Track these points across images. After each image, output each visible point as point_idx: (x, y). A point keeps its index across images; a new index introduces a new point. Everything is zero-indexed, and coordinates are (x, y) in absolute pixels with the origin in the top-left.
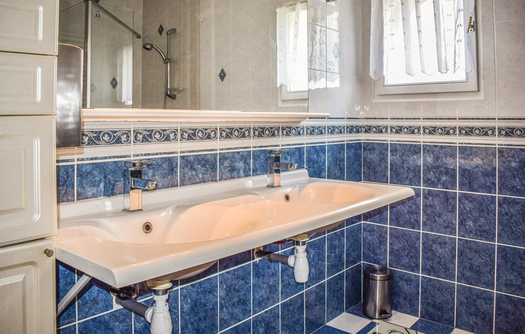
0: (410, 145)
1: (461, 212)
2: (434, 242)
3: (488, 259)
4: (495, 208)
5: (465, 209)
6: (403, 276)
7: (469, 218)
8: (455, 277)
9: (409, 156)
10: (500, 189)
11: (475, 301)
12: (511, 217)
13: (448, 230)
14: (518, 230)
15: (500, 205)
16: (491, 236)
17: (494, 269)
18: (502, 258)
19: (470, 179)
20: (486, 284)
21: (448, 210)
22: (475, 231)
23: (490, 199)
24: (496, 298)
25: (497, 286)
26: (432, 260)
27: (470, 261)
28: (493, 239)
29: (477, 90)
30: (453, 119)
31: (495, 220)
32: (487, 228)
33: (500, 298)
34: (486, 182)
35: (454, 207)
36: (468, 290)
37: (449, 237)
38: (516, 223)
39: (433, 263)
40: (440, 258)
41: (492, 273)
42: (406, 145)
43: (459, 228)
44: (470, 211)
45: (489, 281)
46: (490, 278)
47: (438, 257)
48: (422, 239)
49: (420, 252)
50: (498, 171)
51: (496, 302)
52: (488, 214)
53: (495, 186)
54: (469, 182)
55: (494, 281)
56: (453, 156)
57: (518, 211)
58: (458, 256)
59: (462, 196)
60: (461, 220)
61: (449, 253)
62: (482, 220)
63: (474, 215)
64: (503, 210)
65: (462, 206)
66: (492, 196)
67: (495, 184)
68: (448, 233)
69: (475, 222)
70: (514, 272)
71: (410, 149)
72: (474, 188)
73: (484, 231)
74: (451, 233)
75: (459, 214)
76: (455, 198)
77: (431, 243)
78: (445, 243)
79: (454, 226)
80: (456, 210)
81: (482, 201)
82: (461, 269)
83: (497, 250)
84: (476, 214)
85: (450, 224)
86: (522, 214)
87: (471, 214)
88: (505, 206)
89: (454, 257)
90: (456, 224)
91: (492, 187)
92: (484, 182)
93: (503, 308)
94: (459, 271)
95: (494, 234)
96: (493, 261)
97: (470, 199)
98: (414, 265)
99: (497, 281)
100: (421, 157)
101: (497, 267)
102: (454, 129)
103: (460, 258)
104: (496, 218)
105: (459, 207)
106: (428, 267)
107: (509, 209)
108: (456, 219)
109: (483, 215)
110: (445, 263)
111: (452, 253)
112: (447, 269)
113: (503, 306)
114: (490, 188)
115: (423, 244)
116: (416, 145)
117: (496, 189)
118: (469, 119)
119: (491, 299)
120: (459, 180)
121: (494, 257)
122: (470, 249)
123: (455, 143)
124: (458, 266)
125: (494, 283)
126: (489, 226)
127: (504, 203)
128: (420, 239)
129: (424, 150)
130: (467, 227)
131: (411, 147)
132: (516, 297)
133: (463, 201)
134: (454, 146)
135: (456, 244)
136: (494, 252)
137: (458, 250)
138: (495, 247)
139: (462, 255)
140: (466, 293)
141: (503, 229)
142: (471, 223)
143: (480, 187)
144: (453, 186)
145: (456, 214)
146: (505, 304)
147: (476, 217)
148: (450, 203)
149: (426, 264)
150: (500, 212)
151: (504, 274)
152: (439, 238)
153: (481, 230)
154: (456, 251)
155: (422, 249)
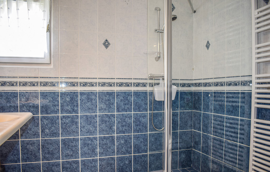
0: (11, 92)
1: (42, 126)
2: (28, 144)
3: (57, 146)
4: (59, 121)
5: (44, 124)
6: (10, 167)
7: (46, 128)
8: (40, 159)
9: (10, 99)
10: (61, 112)
11: (52, 168)
12: (67, 124)
13: (36, 136)
14: (70, 130)
15: (61, 119)
16: (58, 135)
17: (60, 150)
18: (63, 144)
19: (46, 108)
20: (56, 158)
21: (35, 126)
22: (50, 134)
23: (57, 117)
24: (62, 163)
25: (61, 158)
26: (27, 154)
27: (48, 149)
28: (59, 136)
29: (49, 63)
30: (37, 77)
31: (59, 127)
32: (56, 131)
33: (63, 163)
34: (54, 109)
35: (38, 124)
36: (47, 163)
37: (36, 140)
38: (69, 127)
39: (28, 155)
40: (32, 152)
41: (59, 152)
42: (9, 92)
43: (41, 134)
44: (47, 124)
45: (58, 156)
46: (58, 155)
47: (31, 151)
48: (21, 144)
49: (20, 151)
50: (60, 103)
51: (62, 165)
52: (56, 124)
53: (59, 111)
54: (46, 110)
55: (60, 156)
56: (37, 97)
57: (70, 121)
58: (42, 148)
59: (42, 117)
60: (42, 130)
61: (37, 148)
62: (53, 128)
63: (49, 126)
64: (63, 121)
65: (42, 123)
66: (57, 116)
67: (59, 110)
68: (35, 138)
69: (49, 130)
70: (69, 149)
71: (11, 94)
72: (49, 113)
73: (54, 133)
74: (37, 137)
75: (41, 127)
76: (38, 119)
77: (26, 145)
78: (34, 143)
79: (38, 134)
80: (39, 125)
81: (53, 119)
82: (43, 154)
83: (61, 141)
84: (50, 126)
85: (36, 133)
86: (72, 122)
87: (47, 126)
88: (64, 119)
89: (39, 149)
90: (40, 132)
91: (57, 111)
92: (53, 109)
93: (65, 167)
94: (42, 156)
95: (59, 134)
96: (59, 147)
97: (47, 119)
98: (17, 159)
99: (62, 155)
100: (18, 99)
101: (61, 149)
102: (37, 83)
103: (43, 149)
104: (59, 126)
105: (41, 123)
106: (25, 158)
107: (66, 121)
108: (39, 130)
109: (54, 125)
110: (34, 153)
111: (38, 147)
112: (36, 156)
113: (65, 166)
114: (57, 112)
115: (21, 146)
116: (15, 92)
117: (59, 112)
118: (45, 78)
119: (59, 165)
120: (40, 109)
121: (60, 145)
122: (48, 143)
123: (38, 90)
124: (42, 154)
125: (60, 157)
126: (57, 130)
127: (63, 118)
128: (19, 144)
129: (20, 95)
130: (46, 133)
131: (12, 93)
132: (71, 160)
133: (43, 120)
134: (37, 92)
135: (40, 143)
136: (60, 142)
137: (41, 145)
138: (60, 140)
139: (43, 147)
140: (46, 166)
141: (63, 131)
142: (47, 131)
143: (52, 112)
144: (37, 113)
145: (39, 127)
146: (66, 165)
147: (50, 127)
148: (36, 122)
149: (24, 157)
150: (62, 123)
151: (65, 151)
152: (31, 141)
153: (53, 133)
154: (40, 146)
155: (21, 149)
